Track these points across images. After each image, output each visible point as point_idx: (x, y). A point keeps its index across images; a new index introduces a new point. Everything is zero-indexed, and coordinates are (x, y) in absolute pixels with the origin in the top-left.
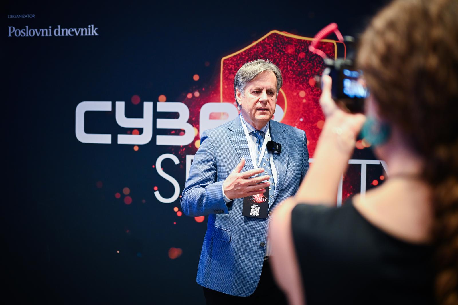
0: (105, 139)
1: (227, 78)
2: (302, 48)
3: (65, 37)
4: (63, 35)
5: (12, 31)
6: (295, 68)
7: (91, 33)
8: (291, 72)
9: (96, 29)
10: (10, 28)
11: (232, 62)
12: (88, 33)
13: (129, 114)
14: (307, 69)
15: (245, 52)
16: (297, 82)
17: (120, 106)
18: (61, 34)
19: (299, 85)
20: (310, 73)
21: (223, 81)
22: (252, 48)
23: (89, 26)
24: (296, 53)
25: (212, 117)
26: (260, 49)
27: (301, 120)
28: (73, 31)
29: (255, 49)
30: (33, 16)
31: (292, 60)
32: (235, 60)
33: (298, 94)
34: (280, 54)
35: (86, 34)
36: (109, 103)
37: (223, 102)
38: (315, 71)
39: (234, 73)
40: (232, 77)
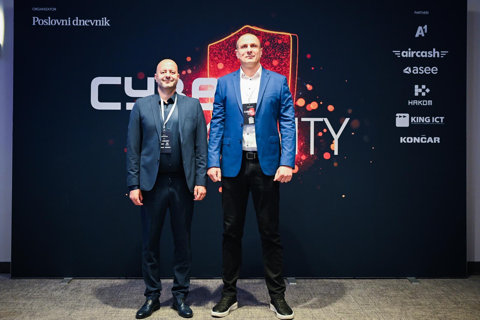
0: (116, 106)
1: (212, 59)
2: (267, 39)
3: (82, 26)
4: (80, 25)
5: (36, 20)
7: (104, 24)
9: (108, 21)
10: (34, 18)
11: (216, 48)
12: (101, 24)
13: (135, 87)
14: (271, 53)
15: (225, 40)
16: (264, 63)
17: (128, 81)
18: (79, 24)
19: (266, 65)
20: (273, 56)
21: (209, 61)
22: (231, 37)
23: (103, 19)
24: (263, 42)
25: (201, 89)
28: (89, 21)
29: (233, 39)
30: (55, 9)
32: (218, 46)
36: (120, 78)
37: (210, 77)
38: (277, 55)
39: (217, 56)
40: (216, 58)
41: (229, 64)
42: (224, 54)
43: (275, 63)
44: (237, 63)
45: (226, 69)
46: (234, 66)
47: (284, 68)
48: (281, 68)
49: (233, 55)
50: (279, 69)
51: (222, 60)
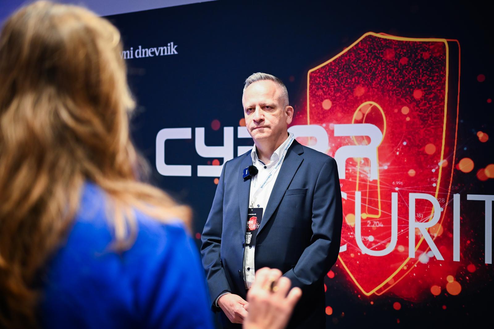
1: (315, 94)
2: (403, 52)
3: (146, 58)
4: (144, 56)
6: (396, 78)
7: (171, 52)
8: (391, 83)
9: (176, 46)
11: (319, 75)
12: (167, 52)
14: (410, 77)
15: (334, 61)
16: (399, 96)
18: (142, 55)
19: (401, 99)
21: (310, 98)
23: (169, 44)
24: (396, 59)
26: (352, 57)
27: (405, 143)
28: (153, 51)
29: (347, 57)
31: (392, 67)
32: (323, 72)
33: (400, 110)
34: (377, 61)
35: (166, 54)
36: (189, 130)
37: (311, 123)
38: (420, 81)
39: (322, 89)
40: (320, 93)
41: (340, 101)
42: (332, 85)
43: (418, 94)
44: (352, 98)
45: (336, 109)
46: (348, 104)
47: (434, 103)
48: (429, 104)
49: (346, 86)
50: (425, 105)
51: (329, 94)
